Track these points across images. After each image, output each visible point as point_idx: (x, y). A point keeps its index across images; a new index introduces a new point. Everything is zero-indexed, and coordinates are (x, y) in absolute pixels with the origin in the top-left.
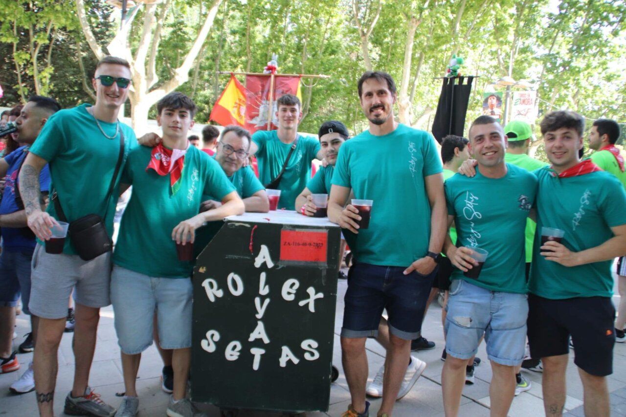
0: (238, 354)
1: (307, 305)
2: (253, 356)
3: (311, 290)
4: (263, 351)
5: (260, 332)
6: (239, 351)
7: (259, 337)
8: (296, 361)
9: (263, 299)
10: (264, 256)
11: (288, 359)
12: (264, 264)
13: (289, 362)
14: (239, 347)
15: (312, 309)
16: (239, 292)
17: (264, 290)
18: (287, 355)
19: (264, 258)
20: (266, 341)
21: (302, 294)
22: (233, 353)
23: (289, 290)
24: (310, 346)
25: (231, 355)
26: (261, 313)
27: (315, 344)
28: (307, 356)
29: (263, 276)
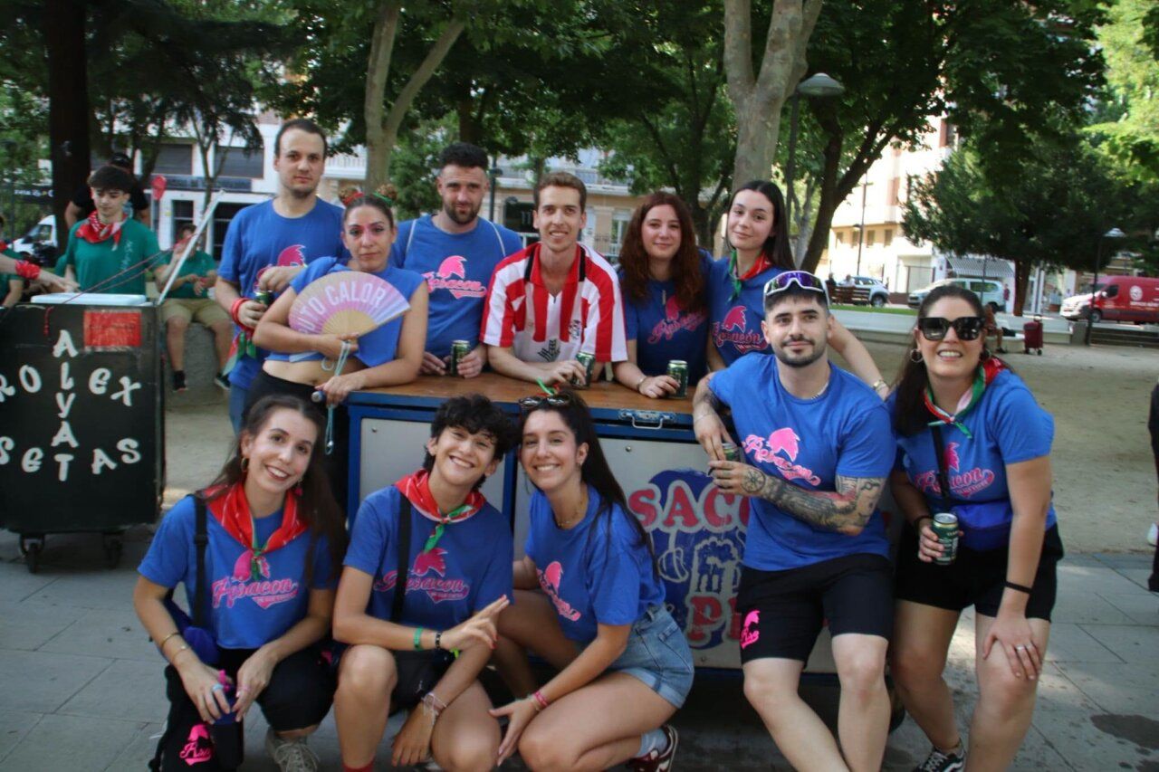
0: (39, 463)
1: (121, 398)
2: (58, 464)
3: (125, 381)
4: (70, 457)
5: (65, 434)
6: (42, 460)
7: (64, 440)
8: (112, 465)
9: (66, 393)
10: (64, 343)
11: (101, 464)
12: (66, 353)
13: (105, 468)
14: (40, 454)
15: (127, 402)
16: (36, 386)
17: (67, 384)
18: (100, 459)
19: (65, 345)
20: (74, 444)
21: (114, 385)
22: (31, 462)
23: (98, 381)
24: (128, 446)
25: (31, 466)
26: (65, 411)
27: (134, 444)
28: (126, 459)
29: (65, 367)
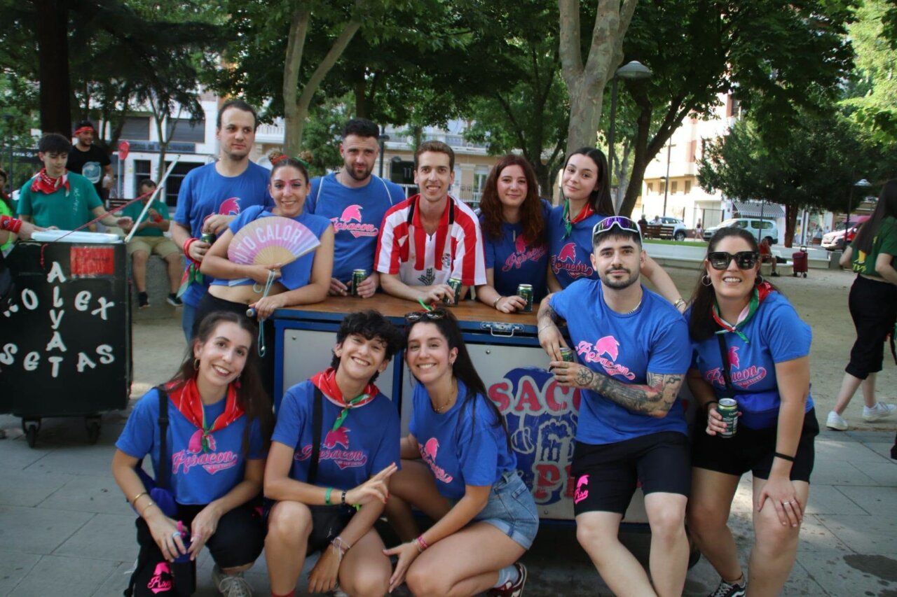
0: (37, 364)
1: (99, 314)
2: (51, 365)
3: (102, 300)
4: (60, 359)
5: (56, 342)
6: (38, 361)
7: (55, 346)
8: (93, 365)
9: (57, 310)
10: (56, 272)
11: (84, 364)
12: (57, 279)
13: (87, 367)
14: (37, 357)
15: (104, 317)
16: (34, 305)
17: (58, 303)
18: (84, 361)
19: (56, 273)
20: (63, 349)
21: (94, 304)
22: (32, 363)
23: (81, 301)
24: (104, 351)
25: (30, 365)
26: (56, 324)
27: (109, 349)
28: (103, 360)
29: (56, 290)
